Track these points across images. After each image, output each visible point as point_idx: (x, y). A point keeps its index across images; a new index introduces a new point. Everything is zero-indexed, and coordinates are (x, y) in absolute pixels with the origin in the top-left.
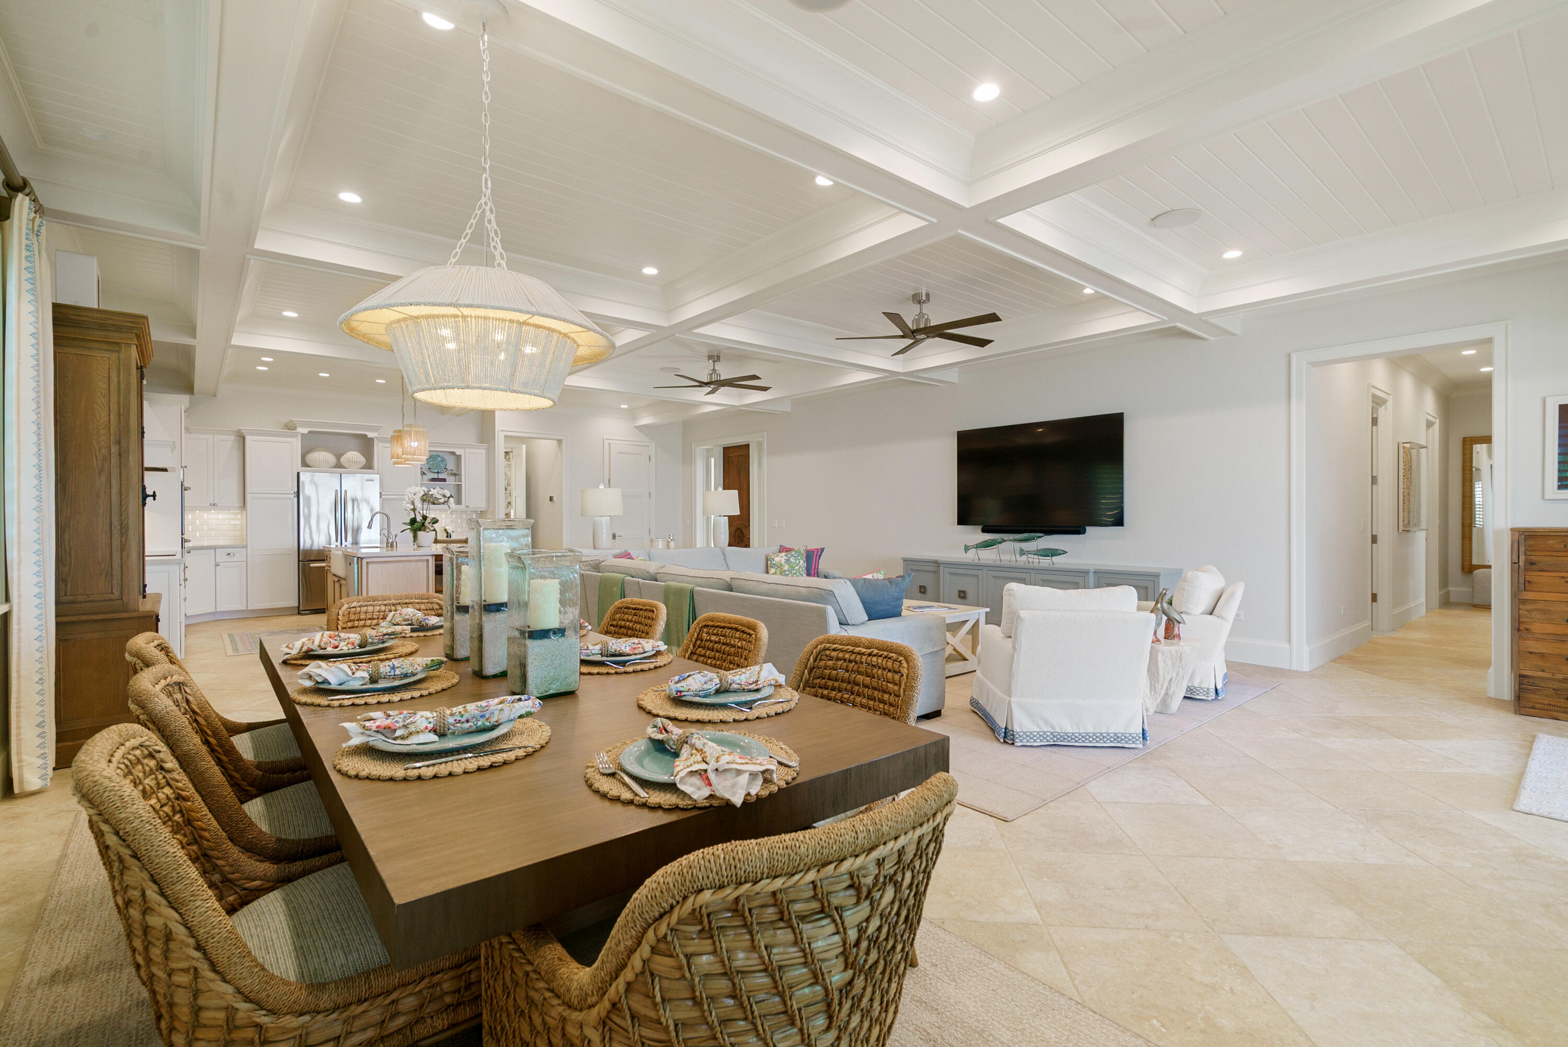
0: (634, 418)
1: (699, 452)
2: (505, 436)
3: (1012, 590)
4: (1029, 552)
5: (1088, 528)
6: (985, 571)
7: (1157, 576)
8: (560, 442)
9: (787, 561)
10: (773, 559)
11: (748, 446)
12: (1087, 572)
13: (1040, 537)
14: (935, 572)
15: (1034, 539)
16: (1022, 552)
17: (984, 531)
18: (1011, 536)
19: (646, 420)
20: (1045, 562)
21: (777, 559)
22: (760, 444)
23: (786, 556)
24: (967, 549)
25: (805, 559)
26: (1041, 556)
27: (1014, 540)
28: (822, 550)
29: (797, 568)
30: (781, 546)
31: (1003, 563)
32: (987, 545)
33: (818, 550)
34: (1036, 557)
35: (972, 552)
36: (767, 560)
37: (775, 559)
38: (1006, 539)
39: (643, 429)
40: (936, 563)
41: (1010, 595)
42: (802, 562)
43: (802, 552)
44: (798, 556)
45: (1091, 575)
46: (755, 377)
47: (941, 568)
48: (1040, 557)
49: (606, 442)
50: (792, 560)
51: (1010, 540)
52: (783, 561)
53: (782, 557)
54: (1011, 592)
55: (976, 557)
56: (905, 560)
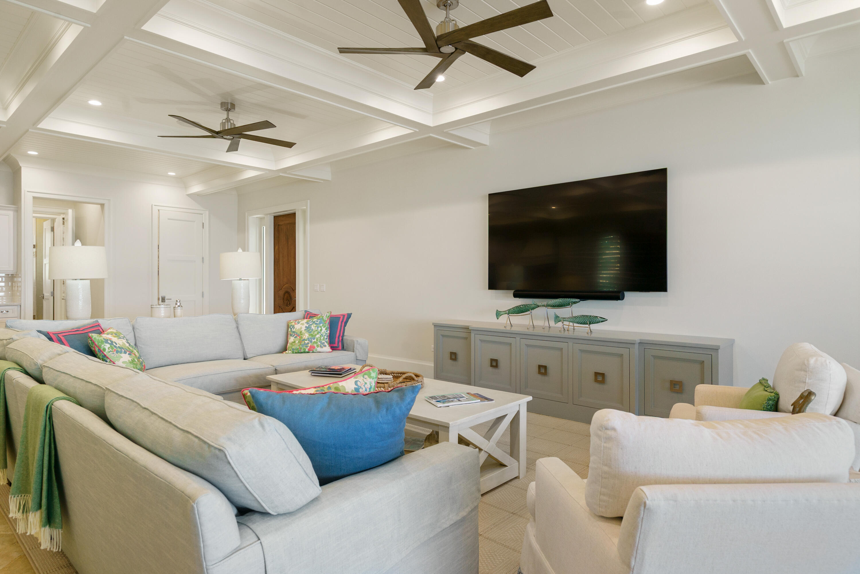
0: (186, 187)
1: (252, 220)
2: (34, 198)
3: (614, 429)
4: (564, 319)
5: (627, 294)
6: (518, 339)
7: (716, 349)
8: (102, 205)
9: (308, 329)
10: (293, 327)
11: (294, 214)
12: (633, 344)
13: (575, 303)
14: (466, 338)
15: (569, 304)
16: (557, 319)
17: (515, 296)
18: (545, 301)
19: (196, 188)
20: (582, 330)
21: (297, 327)
22: (304, 212)
23: (307, 323)
24: (498, 314)
25: (327, 325)
26: (578, 323)
27: (547, 306)
28: (349, 316)
29: (318, 336)
30: (306, 311)
31: (537, 331)
32: (519, 310)
33: (344, 315)
34: (571, 324)
35: (504, 319)
36: (288, 327)
37: (296, 326)
38: (540, 304)
39: (193, 196)
40: (467, 329)
41: (609, 439)
42: (324, 329)
43: (325, 318)
44: (320, 323)
45: (637, 346)
46: (266, 125)
47: (472, 335)
48: (575, 325)
49: (155, 209)
50: (313, 327)
51: (544, 306)
52: (304, 328)
53: (303, 324)
54: (610, 433)
55: (509, 322)
56: (436, 326)
